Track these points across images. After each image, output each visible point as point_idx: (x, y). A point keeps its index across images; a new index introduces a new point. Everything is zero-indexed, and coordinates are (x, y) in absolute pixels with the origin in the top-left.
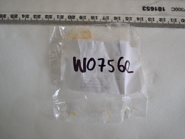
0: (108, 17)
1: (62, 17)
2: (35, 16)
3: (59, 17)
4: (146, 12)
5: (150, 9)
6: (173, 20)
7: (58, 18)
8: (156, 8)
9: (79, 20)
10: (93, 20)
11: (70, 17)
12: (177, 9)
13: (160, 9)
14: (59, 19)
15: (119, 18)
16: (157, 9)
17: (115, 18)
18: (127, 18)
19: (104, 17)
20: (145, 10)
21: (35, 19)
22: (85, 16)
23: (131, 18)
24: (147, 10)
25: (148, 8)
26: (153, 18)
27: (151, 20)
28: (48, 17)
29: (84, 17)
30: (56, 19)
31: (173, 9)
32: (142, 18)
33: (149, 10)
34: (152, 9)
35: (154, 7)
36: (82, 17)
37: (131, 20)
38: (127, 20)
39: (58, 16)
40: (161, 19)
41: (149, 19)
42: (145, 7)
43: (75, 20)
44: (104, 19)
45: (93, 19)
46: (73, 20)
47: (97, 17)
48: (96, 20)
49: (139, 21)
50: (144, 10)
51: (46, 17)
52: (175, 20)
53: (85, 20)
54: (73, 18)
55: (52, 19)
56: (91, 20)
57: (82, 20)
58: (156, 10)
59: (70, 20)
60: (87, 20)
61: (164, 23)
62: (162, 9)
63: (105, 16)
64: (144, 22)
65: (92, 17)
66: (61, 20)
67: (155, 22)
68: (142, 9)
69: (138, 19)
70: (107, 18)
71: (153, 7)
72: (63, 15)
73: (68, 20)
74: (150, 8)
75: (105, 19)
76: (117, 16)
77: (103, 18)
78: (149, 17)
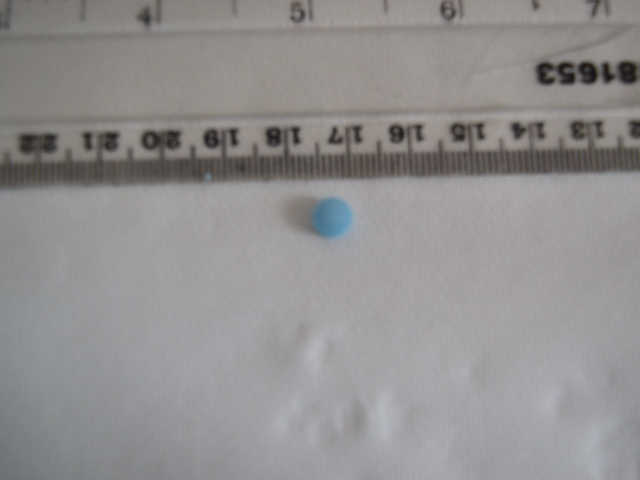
0: (357, 129)
1: (111, 140)
3: (94, 141)
4: (558, 90)
5: (578, 77)
7: (88, 146)
8: (606, 67)
10: (278, 151)
11: (150, 140)
13: (628, 72)
14: (92, 155)
15: (413, 132)
16: (614, 70)
17: (396, 130)
18: (458, 130)
19: (335, 131)
20: (550, 81)
22: (233, 132)
23: (480, 126)
24: (563, 82)
25: (567, 70)
26: (598, 124)
27: (585, 131)
28: (35, 143)
29: (228, 136)
30: (81, 155)
32: (540, 125)
33: (569, 79)
34: (589, 73)
35: (598, 61)
36: (220, 137)
37: (481, 137)
38: (460, 138)
39: (87, 136)
40: (637, 125)
41: (577, 129)
42: (551, 67)
43: (182, 152)
44: (337, 137)
45: (279, 142)
46: (170, 154)
47: (295, 130)
48: (295, 150)
49: (522, 144)
50: (543, 79)
51: (23, 148)
53: (232, 152)
54: (169, 146)
55: (59, 156)
56: (266, 150)
57: (216, 152)
58: (608, 78)
59: (153, 155)
60: (242, 150)
63: (342, 123)
64: (548, 144)
65: (274, 133)
66: (108, 156)
67: (608, 142)
68: (532, 75)
69: (518, 130)
70: (352, 134)
71: (591, 66)
72: (110, 128)
73: (142, 154)
74: (575, 71)
75: (340, 141)
76: (405, 120)
77: (327, 133)
78: (576, 116)
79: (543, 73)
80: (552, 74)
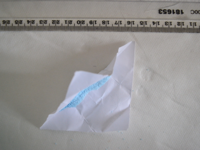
0: (121, 22)
1: (71, 22)
2: (41, 22)
3: (67, 22)
4: (163, 15)
5: (167, 12)
6: (192, 24)
7: (66, 23)
8: (173, 11)
9: (89, 25)
10: (104, 25)
11: (79, 22)
12: (196, 12)
13: (178, 12)
14: (67, 25)
15: (132, 22)
16: (175, 11)
17: (129, 22)
18: (141, 23)
19: (116, 21)
20: (162, 13)
21: (42, 25)
22: (96, 21)
23: (146, 22)
24: (164, 13)
25: (165, 11)
26: (171, 22)
27: (168, 24)
28: (55, 22)
29: (94, 22)
30: (64, 25)
31: (192, 12)
32: (158, 22)
33: (165, 13)
34: (170, 12)
36: (93, 22)
37: (146, 24)
38: (142, 24)
39: (66, 21)
40: (180, 23)
41: (166, 23)
42: (161, 10)
43: (85, 25)
44: (116, 23)
45: (105, 23)
46: (82, 25)
47: (108, 21)
48: (108, 25)
49: (155, 26)
50: (160, 13)
51: (53, 23)
52: (194, 24)
53: (95, 25)
54: (82, 24)
55: (60, 25)
56: (102, 25)
57: (92, 25)
58: (174, 13)
59: (79, 25)
60: (97, 25)
61: (183, 27)
62: (180, 12)
63: (118, 20)
64: (160, 26)
65: (104, 22)
66: (70, 25)
67: (173, 26)
68: (158, 12)
69: (154, 23)
70: (120, 22)
71: (170, 10)
72: (71, 20)
73: (77, 25)
74: (167, 11)
75: (117, 24)
76: (130, 20)
77: (114, 22)
78: (166, 21)
79: (160, 12)
80: (162, 12)
